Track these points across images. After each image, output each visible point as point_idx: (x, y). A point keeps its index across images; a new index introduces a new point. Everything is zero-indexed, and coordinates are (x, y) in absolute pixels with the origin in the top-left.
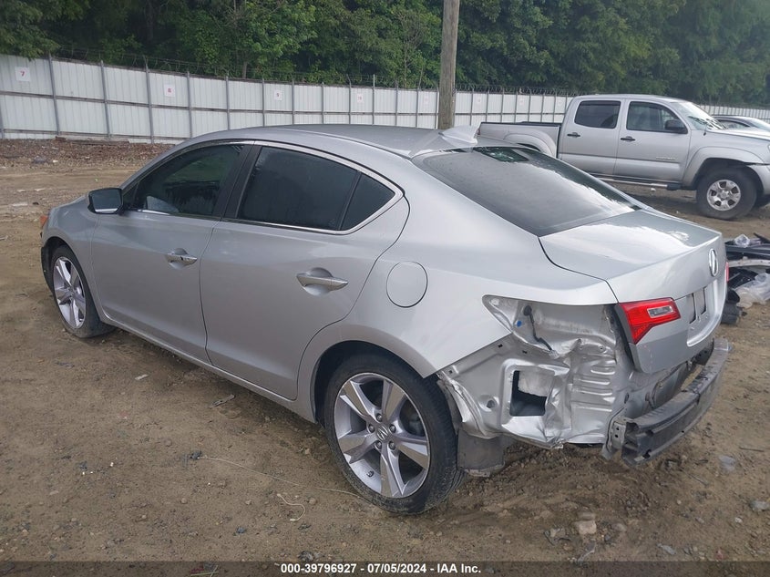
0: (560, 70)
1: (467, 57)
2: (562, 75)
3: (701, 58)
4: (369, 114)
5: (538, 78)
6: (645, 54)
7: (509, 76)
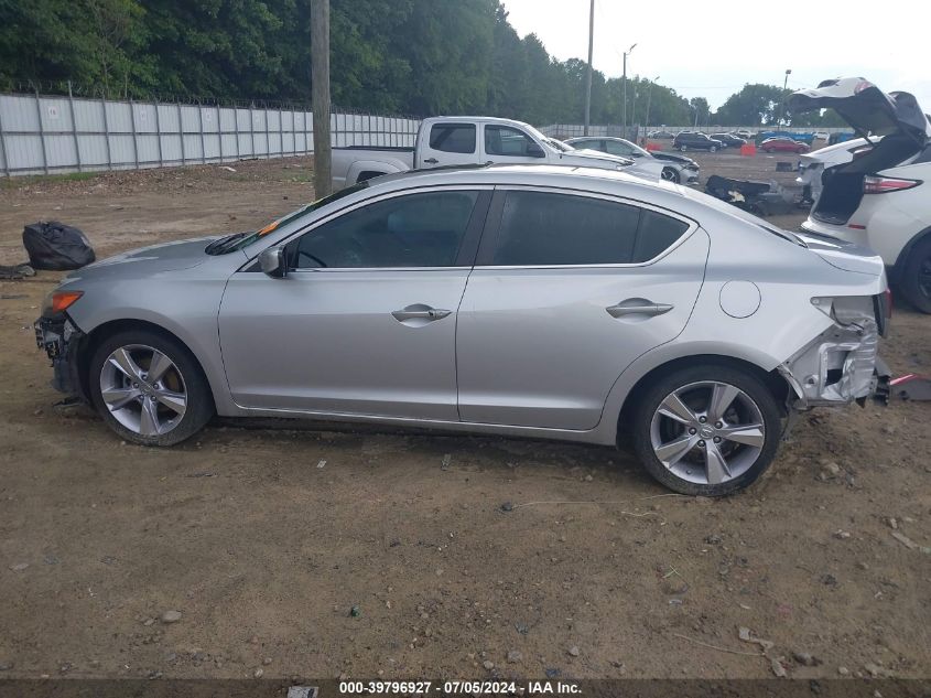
0: (291, 79)
1: (184, 61)
2: (295, 86)
3: (429, 70)
4: (68, 133)
5: (267, 89)
6: (376, 64)
7: (233, 85)
